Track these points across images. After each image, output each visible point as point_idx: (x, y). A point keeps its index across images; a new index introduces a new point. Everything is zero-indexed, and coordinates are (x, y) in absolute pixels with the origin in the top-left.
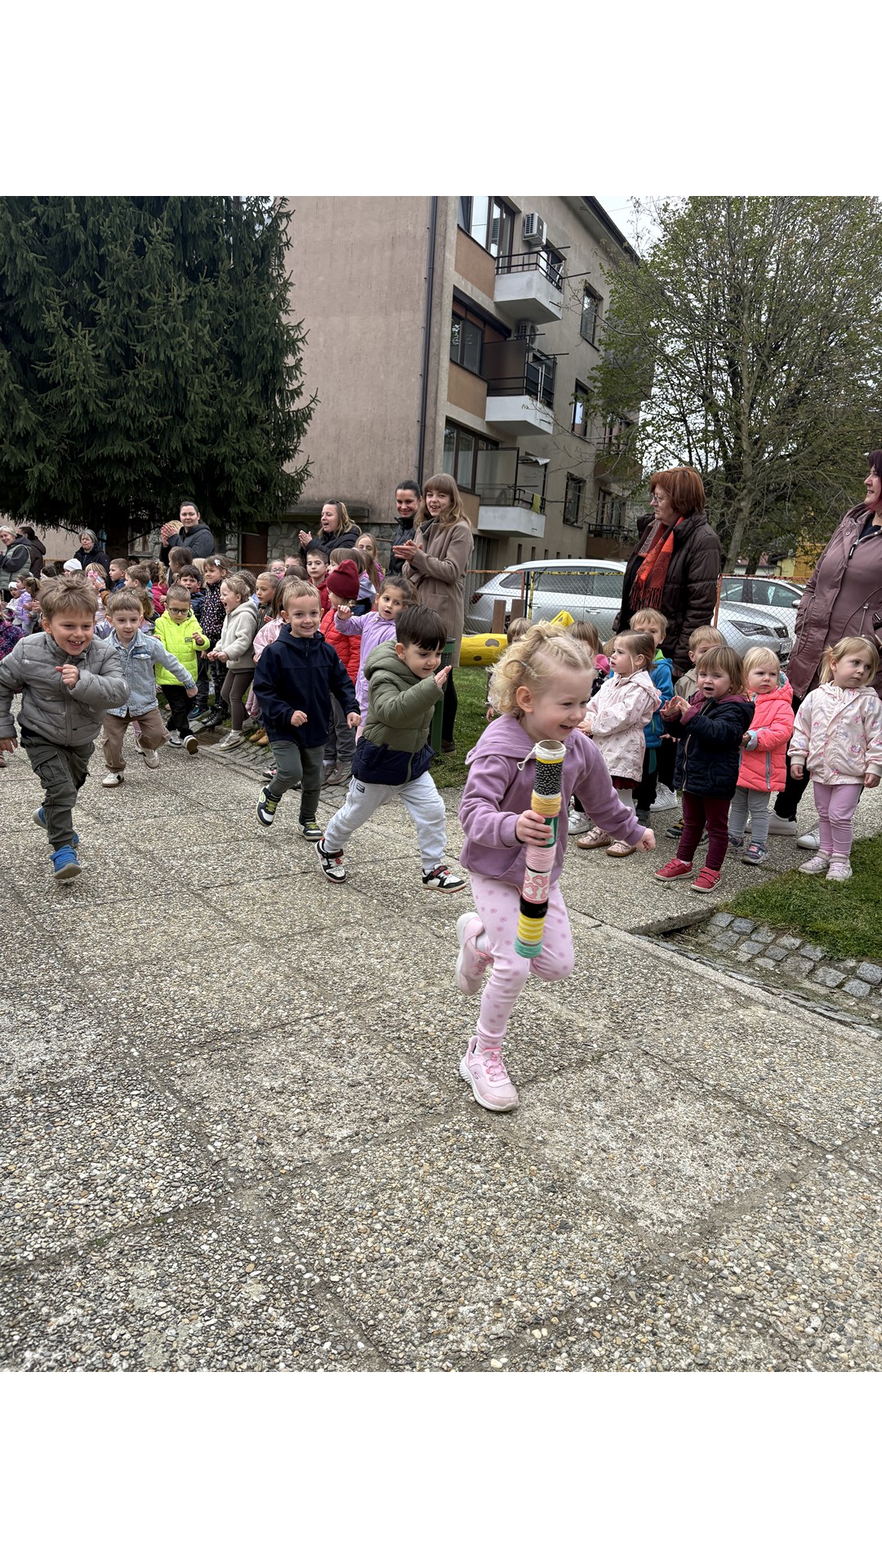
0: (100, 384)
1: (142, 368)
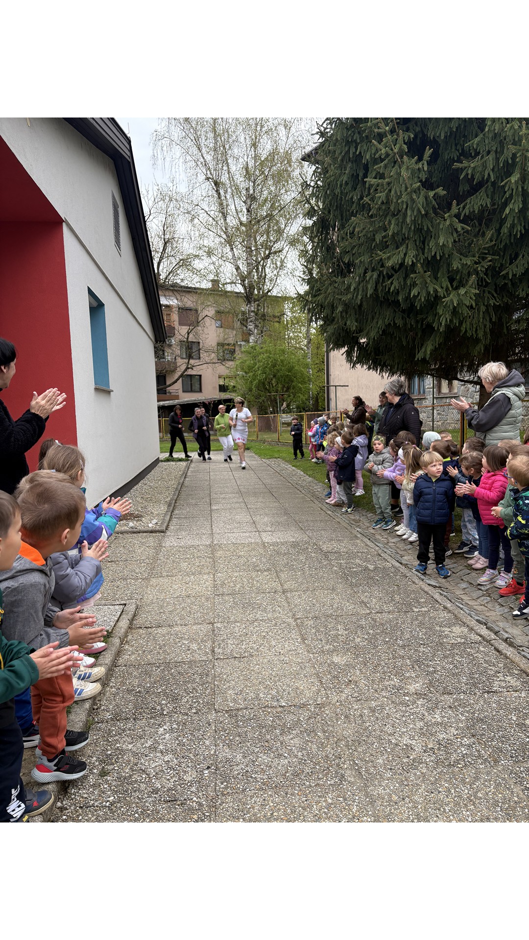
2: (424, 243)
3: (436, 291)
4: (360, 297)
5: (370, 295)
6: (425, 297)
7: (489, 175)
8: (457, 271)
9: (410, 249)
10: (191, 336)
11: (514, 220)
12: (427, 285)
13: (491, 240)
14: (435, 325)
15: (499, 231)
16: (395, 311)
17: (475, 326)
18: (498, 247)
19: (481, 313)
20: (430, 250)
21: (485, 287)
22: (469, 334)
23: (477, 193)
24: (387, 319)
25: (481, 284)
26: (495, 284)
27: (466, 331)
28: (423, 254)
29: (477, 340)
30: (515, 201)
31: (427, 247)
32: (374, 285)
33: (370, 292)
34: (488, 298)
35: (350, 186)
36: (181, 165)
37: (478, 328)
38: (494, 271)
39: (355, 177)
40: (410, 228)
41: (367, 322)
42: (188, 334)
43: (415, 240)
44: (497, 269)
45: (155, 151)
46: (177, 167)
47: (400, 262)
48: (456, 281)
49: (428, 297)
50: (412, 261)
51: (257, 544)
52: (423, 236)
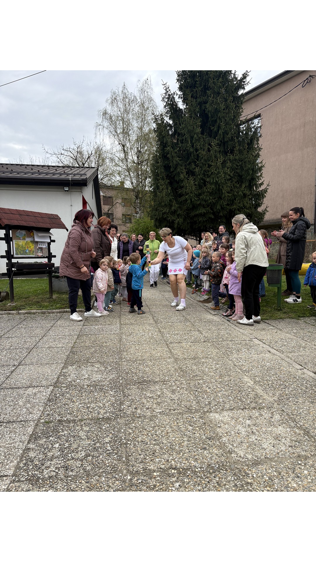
0: (196, 193)
1: (208, 186)
10: (110, 211)
46: (106, 138)
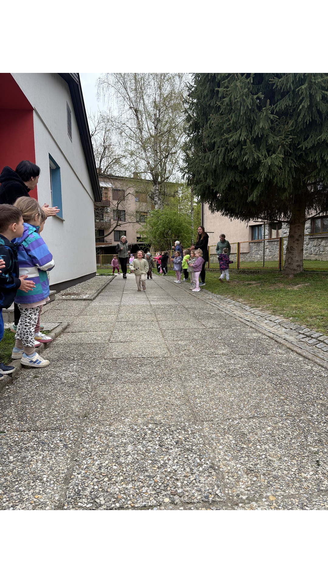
2: (252, 128)
3: (258, 157)
4: (214, 164)
5: (221, 163)
6: (252, 161)
7: (290, 86)
8: (271, 145)
9: (244, 131)
10: (119, 206)
11: (305, 113)
12: (253, 154)
13: (292, 127)
14: (258, 179)
15: (296, 121)
16: (235, 172)
17: (282, 180)
18: (296, 131)
19: (286, 172)
20: (255, 132)
21: (290, 156)
22: (279, 185)
23: (284, 98)
24: (230, 177)
25: (287, 154)
26: (296, 154)
27: (277, 183)
28: (251, 135)
29: (285, 190)
30: (305, 101)
31: (253, 130)
32: (223, 156)
33: (220, 161)
34: (291, 163)
35: (209, 97)
36: (114, 99)
37: (285, 182)
38: (294, 146)
39: (212, 91)
40: (243, 118)
41: (219, 180)
42: (118, 204)
43: (247, 126)
44: (296, 145)
45: (99, 91)
46: (112, 100)
47: (237, 139)
48: (270, 150)
49: (254, 162)
50: (244, 139)
51: (147, 305)
52: (251, 123)
